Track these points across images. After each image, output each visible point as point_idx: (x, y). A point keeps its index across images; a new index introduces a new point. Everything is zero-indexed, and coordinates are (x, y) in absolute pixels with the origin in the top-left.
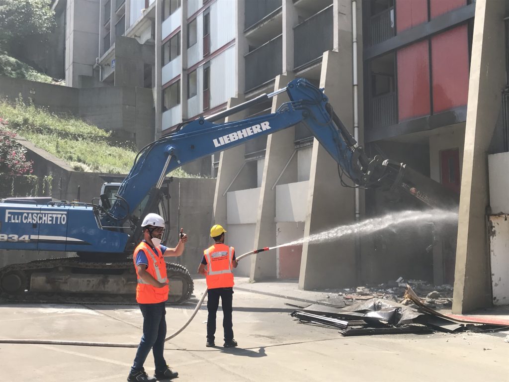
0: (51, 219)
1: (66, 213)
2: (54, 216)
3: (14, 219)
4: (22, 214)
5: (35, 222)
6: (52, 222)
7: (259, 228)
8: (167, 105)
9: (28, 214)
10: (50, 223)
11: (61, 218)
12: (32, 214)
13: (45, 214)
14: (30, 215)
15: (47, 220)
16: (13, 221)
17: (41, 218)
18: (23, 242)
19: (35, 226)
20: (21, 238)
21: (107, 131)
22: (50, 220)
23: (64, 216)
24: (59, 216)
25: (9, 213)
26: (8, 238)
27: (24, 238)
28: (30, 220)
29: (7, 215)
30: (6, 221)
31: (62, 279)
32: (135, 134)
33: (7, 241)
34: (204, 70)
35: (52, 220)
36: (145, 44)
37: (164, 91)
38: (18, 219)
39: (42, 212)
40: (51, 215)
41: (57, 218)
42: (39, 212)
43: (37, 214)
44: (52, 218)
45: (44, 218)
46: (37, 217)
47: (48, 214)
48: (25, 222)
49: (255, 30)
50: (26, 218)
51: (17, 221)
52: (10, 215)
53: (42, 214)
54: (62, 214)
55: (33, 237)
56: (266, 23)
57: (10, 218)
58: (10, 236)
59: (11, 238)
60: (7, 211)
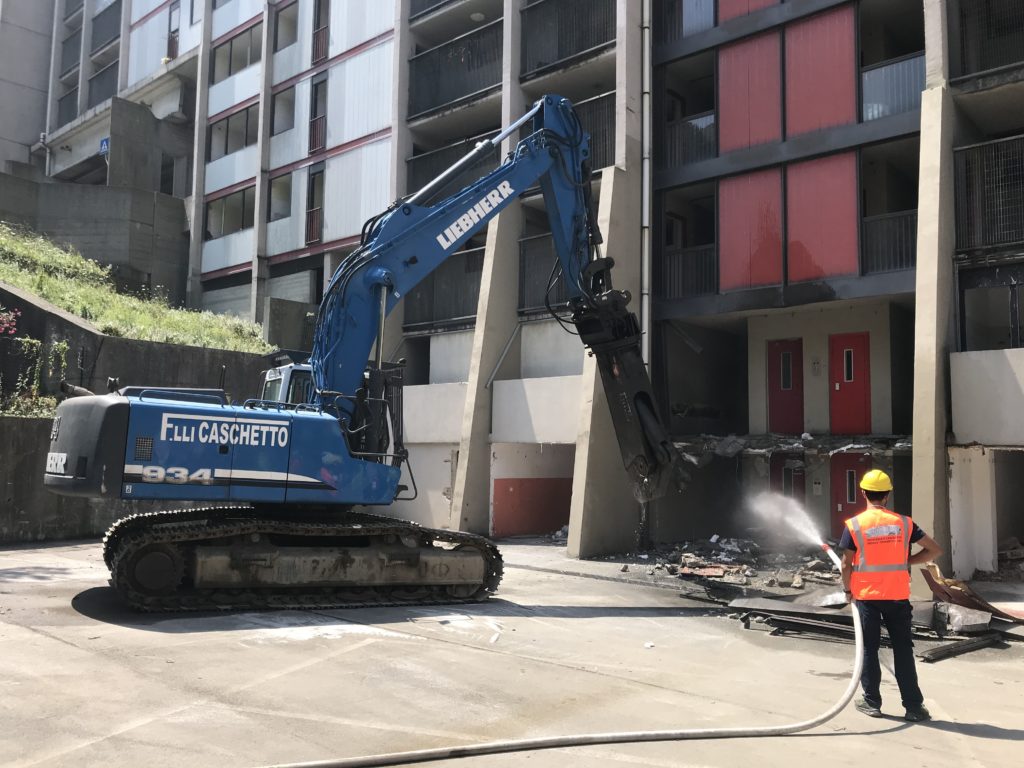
0: (257, 435)
1: (287, 423)
2: (265, 429)
3: (180, 434)
4: (197, 423)
5: (224, 442)
6: (260, 442)
7: (467, 453)
8: (212, 229)
9: (210, 423)
10: (256, 443)
11: (277, 434)
12: (220, 424)
13: (246, 424)
14: (215, 426)
15: (249, 437)
16: (177, 438)
17: (236, 434)
18: (199, 483)
19: (224, 449)
20: (195, 476)
21: (102, 267)
22: (255, 439)
23: (284, 430)
24: (274, 430)
25: (170, 420)
26: (167, 474)
27: (201, 476)
28: (214, 437)
29: (165, 425)
30: (163, 437)
31: (265, 560)
32: (149, 275)
33: (164, 482)
34: (310, 175)
35: (259, 439)
36: (165, 120)
37: (207, 204)
38: (188, 434)
39: (239, 420)
40: (257, 428)
41: (269, 434)
42: (232, 420)
43: (230, 424)
44: (260, 433)
45: (243, 434)
46: (228, 431)
47: (251, 424)
48: (203, 440)
49: (431, 118)
50: (207, 432)
51: (186, 439)
52: (171, 426)
53: (239, 424)
54: (280, 427)
55: (220, 473)
56: (458, 109)
57: (170, 432)
58: (171, 470)
59: (172, 475)
60: (166, 416)
